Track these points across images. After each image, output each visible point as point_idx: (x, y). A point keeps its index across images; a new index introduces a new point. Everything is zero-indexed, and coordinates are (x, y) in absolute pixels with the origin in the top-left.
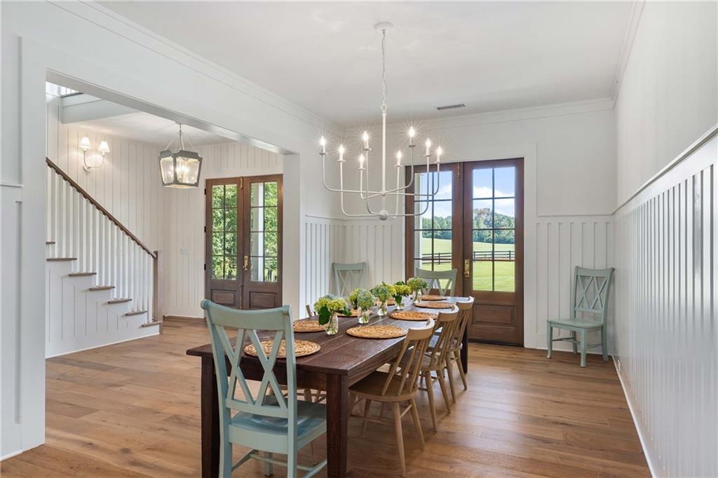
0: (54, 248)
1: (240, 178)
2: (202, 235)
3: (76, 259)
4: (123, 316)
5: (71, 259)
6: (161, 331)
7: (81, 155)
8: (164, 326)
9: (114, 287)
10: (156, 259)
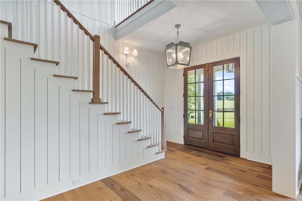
0: (108, 106)
1: (206, 64)
2: (182, 99)
3: (120, 113)
4: (146, 148)
5: (117, 113)
6: (166, 156)
7: (125, 57)
8: (167, 152)
9: (141, 131)
10: (162, 112)
